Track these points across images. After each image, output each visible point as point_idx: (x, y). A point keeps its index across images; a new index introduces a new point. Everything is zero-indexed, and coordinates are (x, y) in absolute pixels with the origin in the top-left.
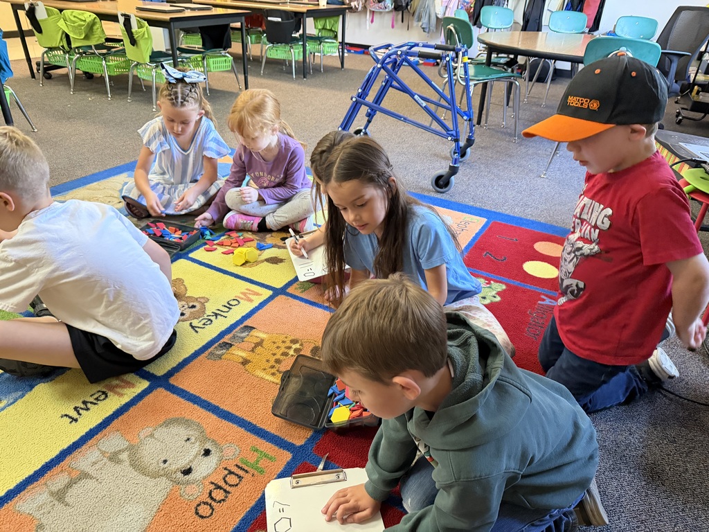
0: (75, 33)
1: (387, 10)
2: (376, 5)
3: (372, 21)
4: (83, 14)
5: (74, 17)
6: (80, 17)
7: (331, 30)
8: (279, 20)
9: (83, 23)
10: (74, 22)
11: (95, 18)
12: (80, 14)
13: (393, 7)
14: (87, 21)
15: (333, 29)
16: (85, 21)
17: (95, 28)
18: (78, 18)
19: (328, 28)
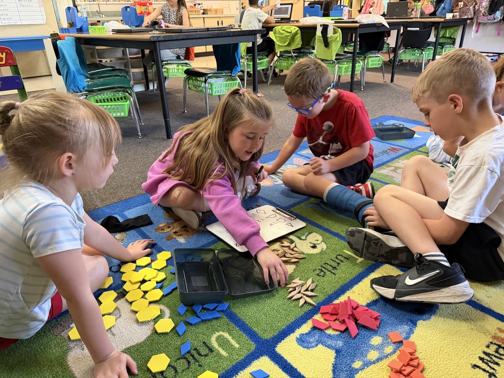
0: (281, 42)
1: (495, 21)
2: (485, 17)
3: (477, 31)
4: (290, 28)
5: (283, 30)
6: (287, 30)
7: (450, 38)
8: (418, 29)
9: (288, 34)
10: (282, 34)
11: (298, 30)
12: (287, 28)
13: (502, 18)
14: (293, 32)
15: (452, 36)
16: (291, 32)
17: (296, 37)
18: (285, 31)
19: (448, 36)
